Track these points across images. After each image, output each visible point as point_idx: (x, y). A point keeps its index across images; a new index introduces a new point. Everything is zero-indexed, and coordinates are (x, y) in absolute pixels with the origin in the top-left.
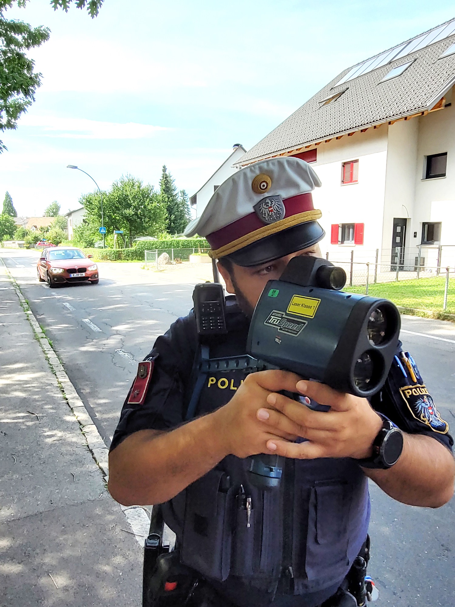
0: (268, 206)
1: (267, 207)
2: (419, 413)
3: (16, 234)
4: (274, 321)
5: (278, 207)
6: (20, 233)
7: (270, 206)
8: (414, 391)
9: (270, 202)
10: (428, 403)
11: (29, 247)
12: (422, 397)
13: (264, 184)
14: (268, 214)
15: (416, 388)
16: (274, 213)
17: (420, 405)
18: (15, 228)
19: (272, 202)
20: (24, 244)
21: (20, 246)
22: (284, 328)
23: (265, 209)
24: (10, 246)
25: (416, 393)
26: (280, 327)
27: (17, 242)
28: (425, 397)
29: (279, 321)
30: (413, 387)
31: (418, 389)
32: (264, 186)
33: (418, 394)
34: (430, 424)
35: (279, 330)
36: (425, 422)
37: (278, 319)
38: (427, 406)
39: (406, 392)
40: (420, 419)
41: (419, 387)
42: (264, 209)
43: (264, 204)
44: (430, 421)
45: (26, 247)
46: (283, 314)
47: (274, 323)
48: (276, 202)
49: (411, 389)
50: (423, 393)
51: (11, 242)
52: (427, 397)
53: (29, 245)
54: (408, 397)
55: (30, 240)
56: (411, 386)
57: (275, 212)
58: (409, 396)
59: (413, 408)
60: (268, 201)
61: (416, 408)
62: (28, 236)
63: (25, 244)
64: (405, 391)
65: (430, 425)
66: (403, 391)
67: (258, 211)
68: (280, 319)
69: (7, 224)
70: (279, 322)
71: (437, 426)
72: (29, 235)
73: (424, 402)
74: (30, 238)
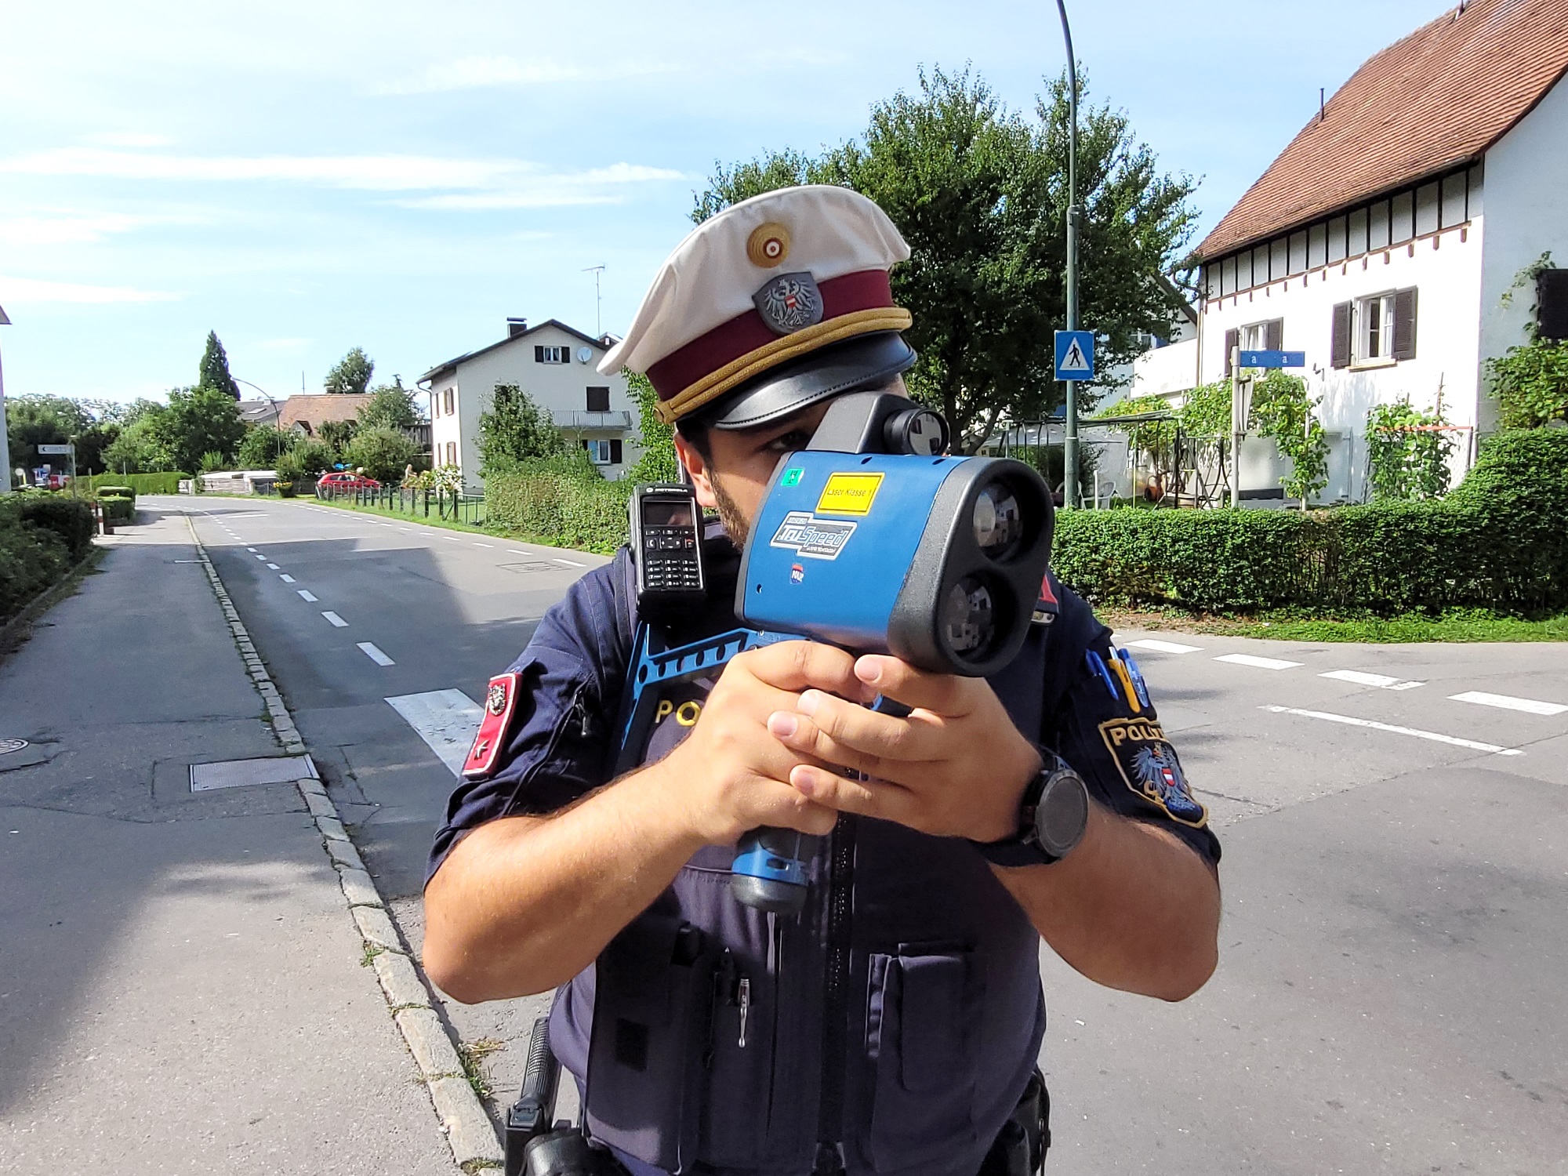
0: (785, 294)
1: (782, 297)
2: (1140, 780)
3: (245, 448)
4: (791, 535)
5: (807, 297)
6: (258, 446)
7: (788, 293)
8: (1134, 732)
9: (788, 288)
10: (1164, 760)
11: (291, 489)
12: (1151, 745)
13: (773, 244)
14: (784, 314)
15: (1137, 725)
16: (798, 309)
17: (1145, 763)
18: (241, 430)
19: (791, 285)
20: (271, 481)
21: (260, 486)
22: (810, 545)
23: (777, 300)
24: (225, 487)
25: (1136, 735)
26: (802, 544)
27: (249, 475)
28: (1158, 746)
29: (801, 532)
30: (1132, 721)
31: (1142, 728)
32: (773, 249)
33: (1140, 738)
34: (1165, 803)
35: (799, 554)
36: (1154, 798)
37: (799, 530)
38: (1160, 766)
39: (1113, 731)
40: (1143, 792)
41: (1145, 725)
42: (774, 300)
43: (774, 290)
44: (1166, 797)
45: (280, 489)
46: (808, 518)
47: (792, 539)
48: (802, 287)
49: (1125, 726)
50: (1153, 738)
51: (228, 475)
52: (1162, 746)
53: (289, 484)
54: (1118, 743)
55: (295, 465)
56: (1125, 720)
57: (800, 307)
58: (1121, 741)
59: (1127, 764)
60: (783, 283)
61: (1135, 768)
62: (288, 452)
63: (276, 481)
64: (1111, 730)
65: (1164, 806)
66: (1107, 730)
67: (762, 306)
68: (803, 528)
69: (216, 417)
70: (801, 536)
71: (1182, 810)
72: (291, 450)
73: (1154, 756)
74: (293, 460)
